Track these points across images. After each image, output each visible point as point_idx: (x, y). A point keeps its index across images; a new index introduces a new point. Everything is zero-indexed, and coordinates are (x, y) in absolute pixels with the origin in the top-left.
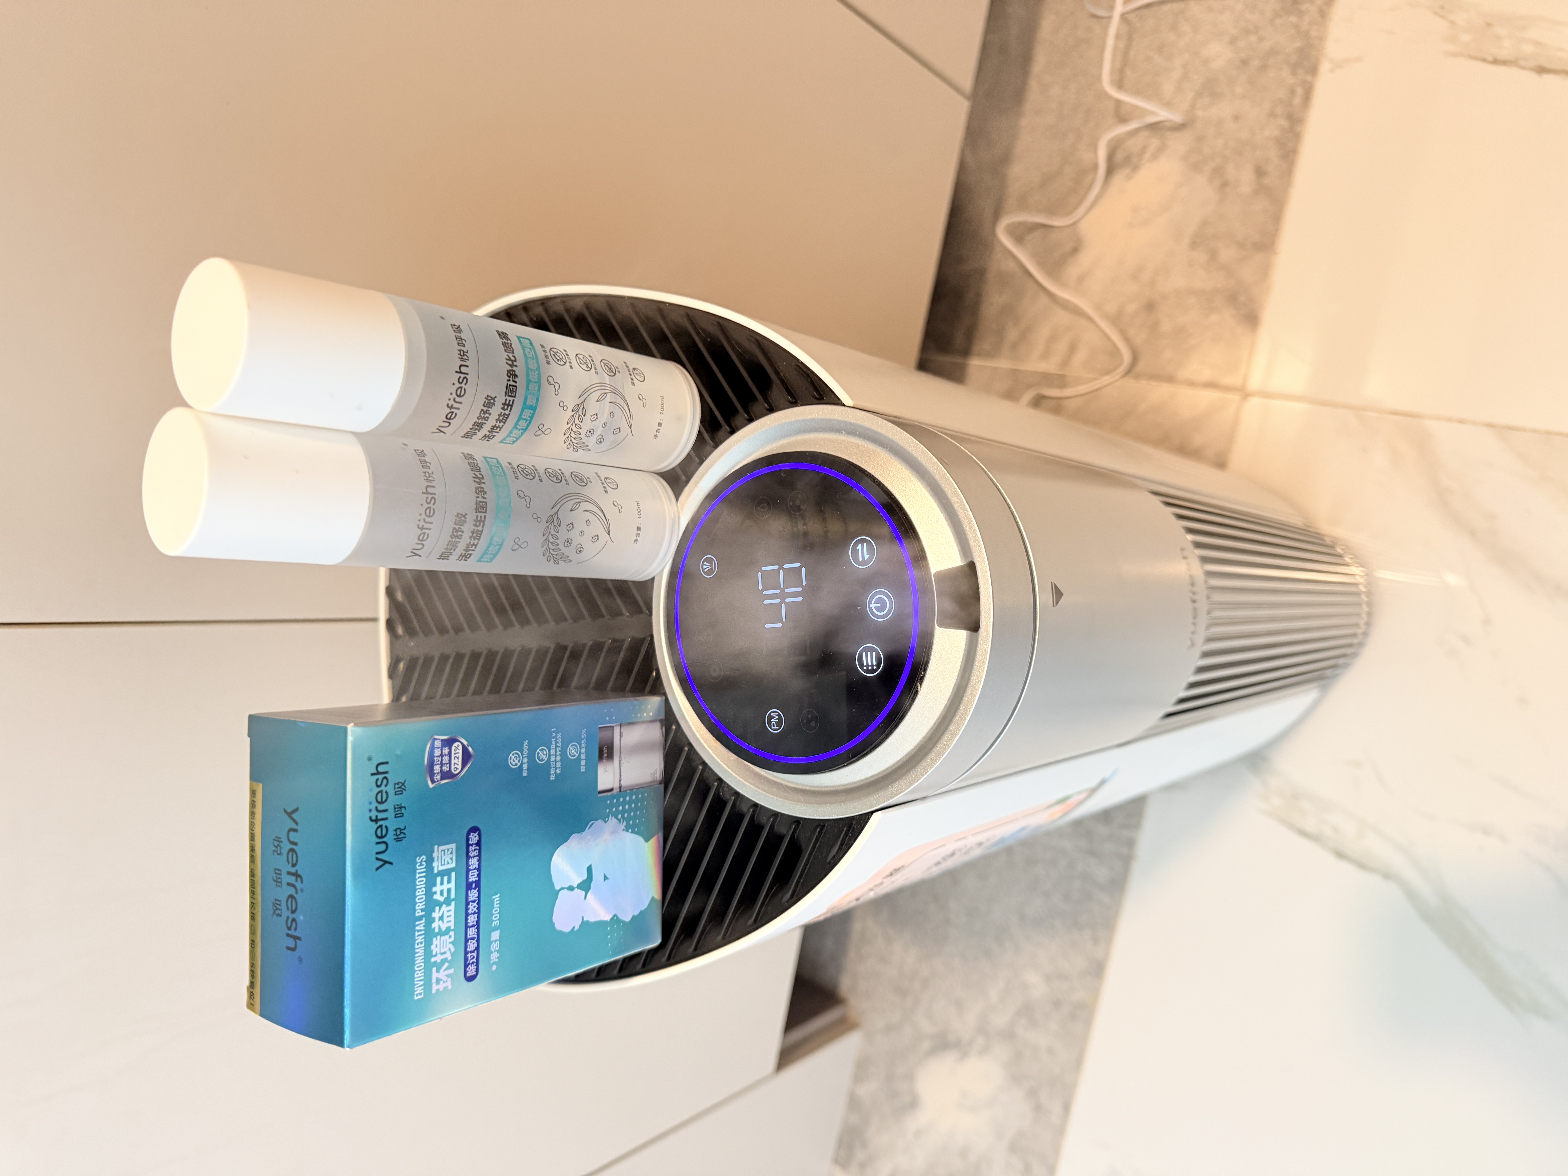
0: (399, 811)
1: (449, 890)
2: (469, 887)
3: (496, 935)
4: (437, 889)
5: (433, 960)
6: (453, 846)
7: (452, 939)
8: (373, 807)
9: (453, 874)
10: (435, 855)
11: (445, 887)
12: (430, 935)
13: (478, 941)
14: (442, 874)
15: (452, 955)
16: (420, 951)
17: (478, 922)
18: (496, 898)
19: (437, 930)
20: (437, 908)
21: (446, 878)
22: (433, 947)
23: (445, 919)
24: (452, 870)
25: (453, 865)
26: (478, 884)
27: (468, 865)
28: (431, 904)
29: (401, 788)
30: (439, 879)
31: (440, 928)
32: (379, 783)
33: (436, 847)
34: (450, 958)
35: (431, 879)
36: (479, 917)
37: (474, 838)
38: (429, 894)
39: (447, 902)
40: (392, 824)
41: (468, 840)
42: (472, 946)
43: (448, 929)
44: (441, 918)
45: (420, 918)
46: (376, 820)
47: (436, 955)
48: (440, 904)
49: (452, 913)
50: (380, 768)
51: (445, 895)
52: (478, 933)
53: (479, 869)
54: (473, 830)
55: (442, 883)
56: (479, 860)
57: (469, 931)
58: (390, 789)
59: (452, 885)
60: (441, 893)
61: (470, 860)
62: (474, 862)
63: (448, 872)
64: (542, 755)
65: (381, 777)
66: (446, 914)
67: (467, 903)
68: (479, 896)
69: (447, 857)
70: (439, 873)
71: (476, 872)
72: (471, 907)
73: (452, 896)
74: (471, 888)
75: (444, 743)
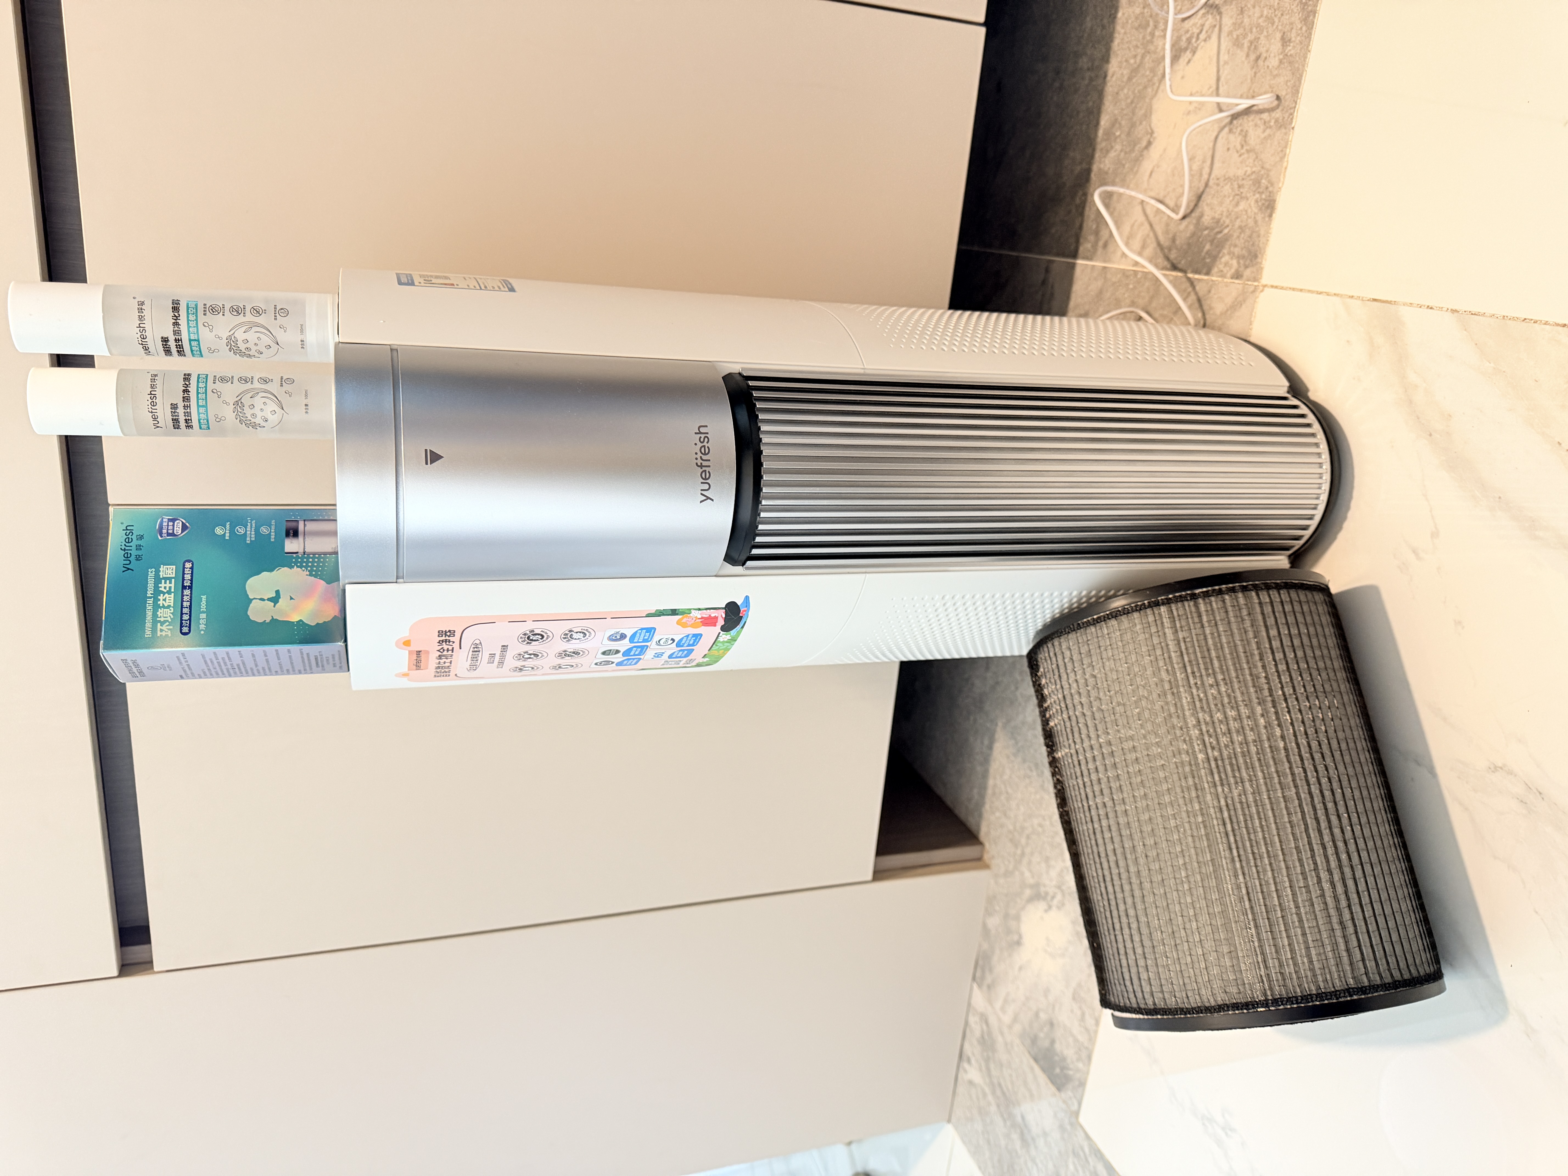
0: (138, 547)
1: (170, 588)
2: (184, 587)
3: (203, 616)
4: (163, 585)
5: (159, 619)
6: (174, 567)
7: (172, 611)
8: (124, 544)
9: (173, 580)
10: (161, 569)
11: (168, 585)
13: (190, 616)
14: (166, 579)
15: (172, 619)
16: (149, 613)
17: (190, 606)
19: (161, 605)
20: (162, 595)
21: (168, 581)
22: (159, 613)
24: (173, 578)
26: (190, 587)
27: (183, 578)
28: (157, 592)
29: (140, 537)
30: (163, 581)
31: (164, 604)
32: (127, 534)
34: (170, 620)
35: (158, 580)
36: (191, 604)
37: (188, 565)
38: (156, 587)
39: (169, 592)
40: (134, 553)
41: (184, 565)
42: (186, 617)
45: (150, 598)
46: (124, 550)
47: (161, 617)
48: (164, 593)
49: (172, 599)
50: (128, 528)
51: (168, 589)
52: (190, 612)
53: (191, 580)
54: (189, 561)
55: (165, 583)
56: (192, 576)
57: (184, 609)
58: (134, 537)
59: (173, 585)
60: (165, 588)
61: (185, 576)
62: (187, 577)
63: (170, 579)
64: (240, 530)
65: (128, 532)
66: (167, 599)
67: (183, 596)
68: (191, 594)
69: (170, 571)
70: (164, 578)
71: (189, 582)
72: (185, 598)
73: (173, 590)
74: (186, 589)
75: (169, 520)
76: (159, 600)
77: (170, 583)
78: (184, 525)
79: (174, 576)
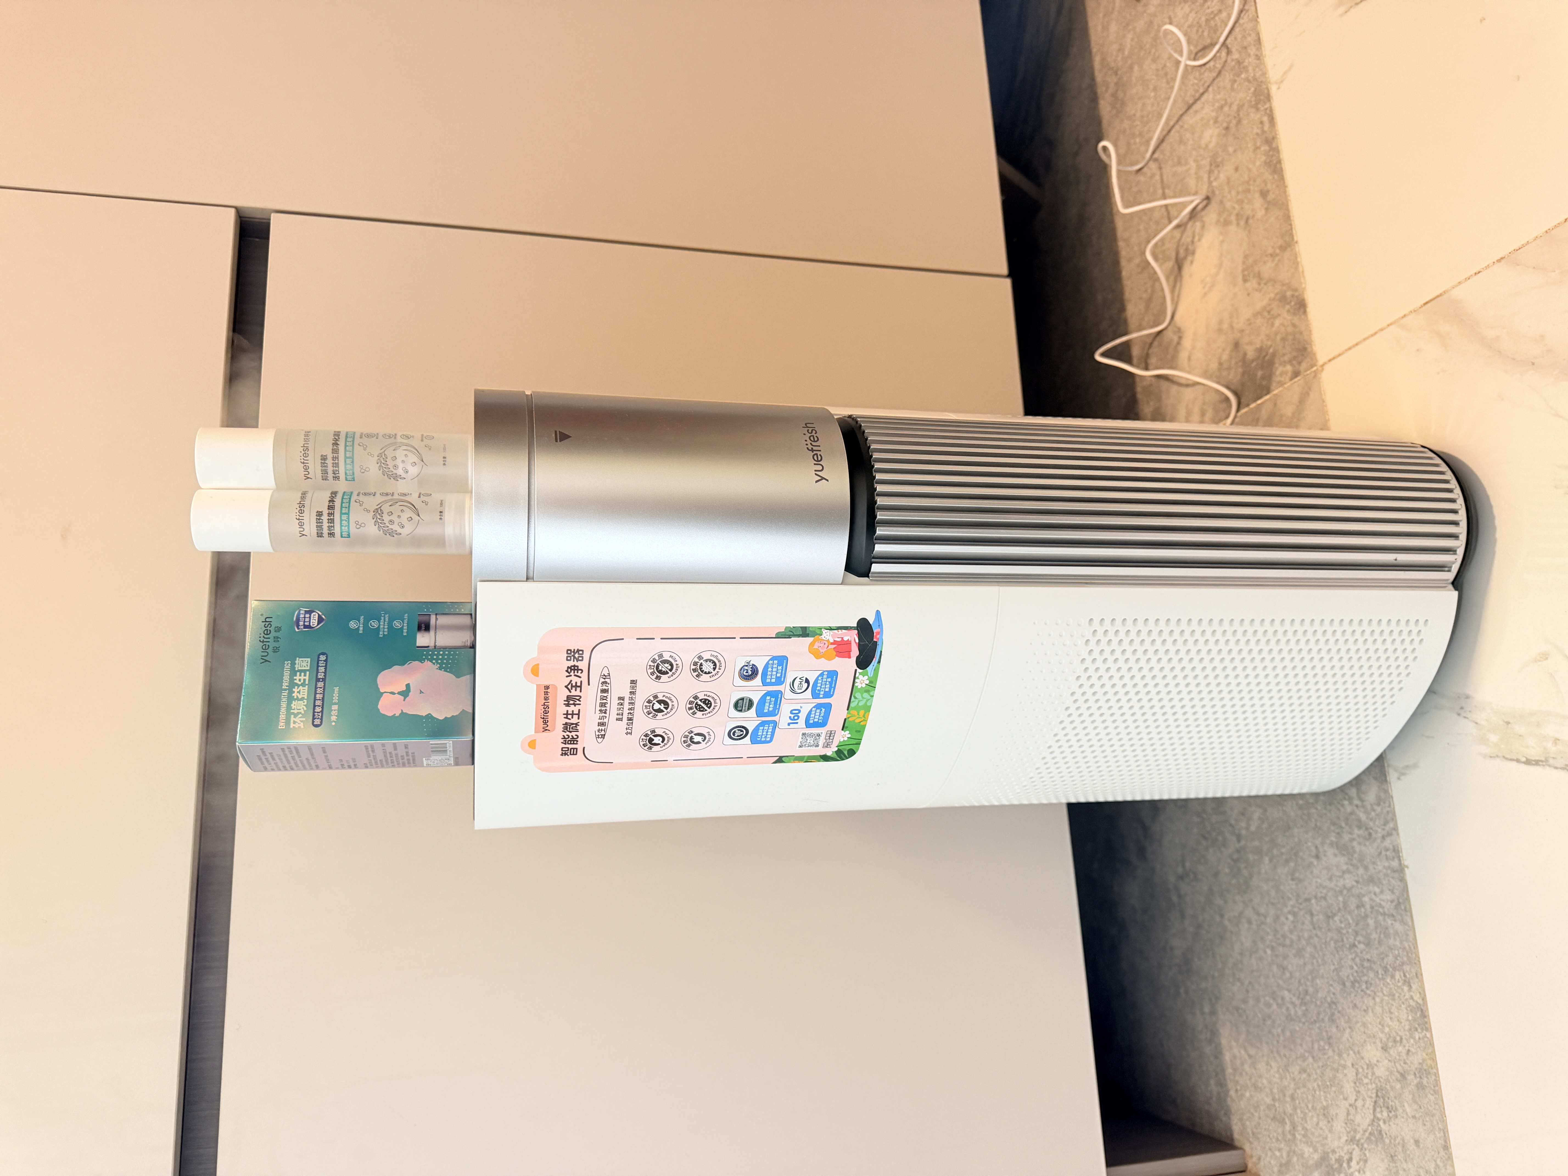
0: (276, 639)
1: (304, 680)
2: (318, 680)
3: (335, 707)
4: (298, 677)
6: (309, 659)
7: (305, 703)
8: (262, 636)
9: (308, 673)
10: (297, 662)
11: (302, 678)
12: (290, 699)
13: (322, 708)
14: (301, 671)
15: (305, 711)
16: (284, 705)
17: (323, 698)
18: (336, 689)
19: (295, 697)
20: (296, 687)
21: (303, 674)
22: (292, 705)
23: (301, 693)
24: (307, 670)
26: (324, 680)
27: (318, 669)
28: (292, 685)
29: (278, 629)
30: (298, 673)
31: (297, 696)
32: (266, 626)
33: (298, 658)
34: (303, 712)
35: (293, 672)
36: (324, 696)
37: (323, 658)
38: (292, 679)
39: (303, 685)
40: (272, 644)
41: (319, 658)
42: (318, 709)
43: (302, 699)
44: (299, 692)
45: (285, 690)
46: (263, 642)
47: (294, 709)
48: (298, 686)
49: (306, 691)
50: (267, 620)
51: (302, 681)
52: (323, 704)
53: (325, 673)
54: (323, 654)
55: (300, 676)
56: (326, 669)
57: (317, 702)
58: (272, 629)
59: (307, 678)
60: (300, 680)
61: (320, 668)
62: (322, 669)
63: (305, 671)
64: (374, 624)
65: (267, 623)
66: (302, 691)
67: (316, 688)
68: (324, 686)
69: (304, 664)
70: (299, 671)
71: (323, 674)
72: (319, 691)
73: (307, 683)
74: (319, 681)
75: (306, 612)
76: (294, 692)
77: (305, 676)
78: (320, 618)
79: (308, 668)
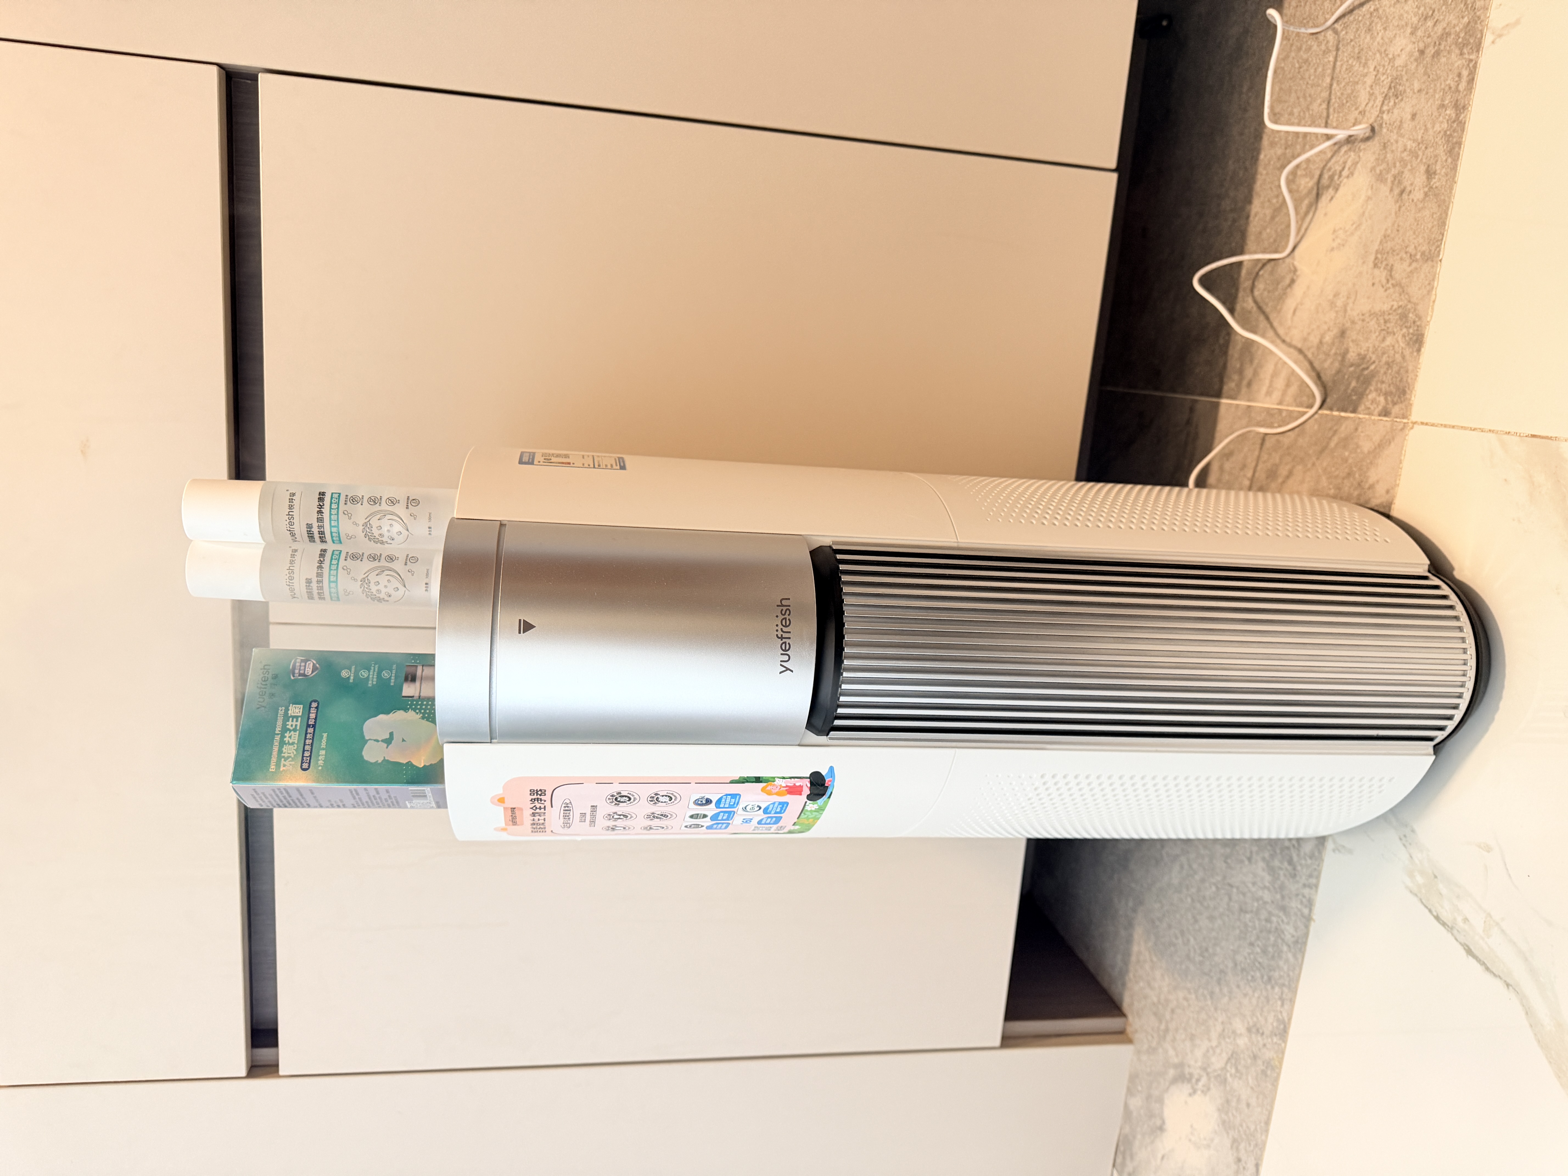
1: (296, 725)
2: (308, 726)
3: (322, 754)
4: (290, 723)
5: (283, 755)
6: (302, 706)
7: (295, 748)
8: (259, 682)
9: (300, 719)
10: (290, 708)
11: (294, 723)
12: (283, 743)
13: (311, 753)
15: (295, 755)
16: (276, 749)
18: (325, 735)
20: (288, 732)
21: (295, 720)
22: (284, 749)
23: (293, 738)
24: (299, 716)
25: (300, 714)
26: (314, 726)
27: (309, 717)
28: (285, 729)
29: (275, 677)
30: (291, 719)
31: (288, 741)
32: (264, 673)
33: (291, 705)
34: (293, 756)
35: (286, 717)
36: (313, 742)
37: (314, 705)
38: (284, 725)
39: (295, 730)
40: (268, 691)
41: (311, 704)
42: (307, 754)
43: (293, 743)
44: (290, 737)
45: (278, 734)
46: (262, 689)
47: (285, 753)
49: (297, 736)
50: (266, 668)
52: (311, 749)
53: (316, 719)
54: (315, 701)
56: (316, 715)
57: (306, 747)
58: (270, 676)
59: (298, 723)
60: (292, 726)
62: (313, 716)
64: (364, 674)
65: (266, 671)
67: (306, 733)
68: (314, 731)
69: (297, 710)
70: (291, 716)
71: (314, 721)
72: (309, 736)
73: (298, 728)
75: (302, 660)
76: (285, 737)
78: (314, 667)
